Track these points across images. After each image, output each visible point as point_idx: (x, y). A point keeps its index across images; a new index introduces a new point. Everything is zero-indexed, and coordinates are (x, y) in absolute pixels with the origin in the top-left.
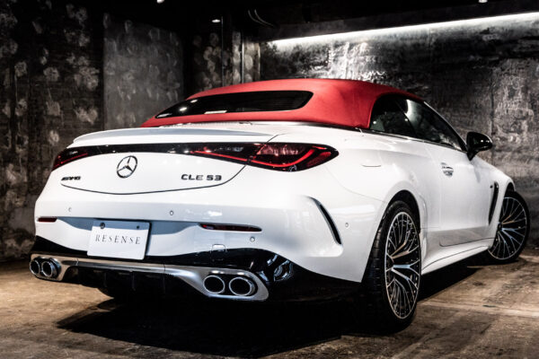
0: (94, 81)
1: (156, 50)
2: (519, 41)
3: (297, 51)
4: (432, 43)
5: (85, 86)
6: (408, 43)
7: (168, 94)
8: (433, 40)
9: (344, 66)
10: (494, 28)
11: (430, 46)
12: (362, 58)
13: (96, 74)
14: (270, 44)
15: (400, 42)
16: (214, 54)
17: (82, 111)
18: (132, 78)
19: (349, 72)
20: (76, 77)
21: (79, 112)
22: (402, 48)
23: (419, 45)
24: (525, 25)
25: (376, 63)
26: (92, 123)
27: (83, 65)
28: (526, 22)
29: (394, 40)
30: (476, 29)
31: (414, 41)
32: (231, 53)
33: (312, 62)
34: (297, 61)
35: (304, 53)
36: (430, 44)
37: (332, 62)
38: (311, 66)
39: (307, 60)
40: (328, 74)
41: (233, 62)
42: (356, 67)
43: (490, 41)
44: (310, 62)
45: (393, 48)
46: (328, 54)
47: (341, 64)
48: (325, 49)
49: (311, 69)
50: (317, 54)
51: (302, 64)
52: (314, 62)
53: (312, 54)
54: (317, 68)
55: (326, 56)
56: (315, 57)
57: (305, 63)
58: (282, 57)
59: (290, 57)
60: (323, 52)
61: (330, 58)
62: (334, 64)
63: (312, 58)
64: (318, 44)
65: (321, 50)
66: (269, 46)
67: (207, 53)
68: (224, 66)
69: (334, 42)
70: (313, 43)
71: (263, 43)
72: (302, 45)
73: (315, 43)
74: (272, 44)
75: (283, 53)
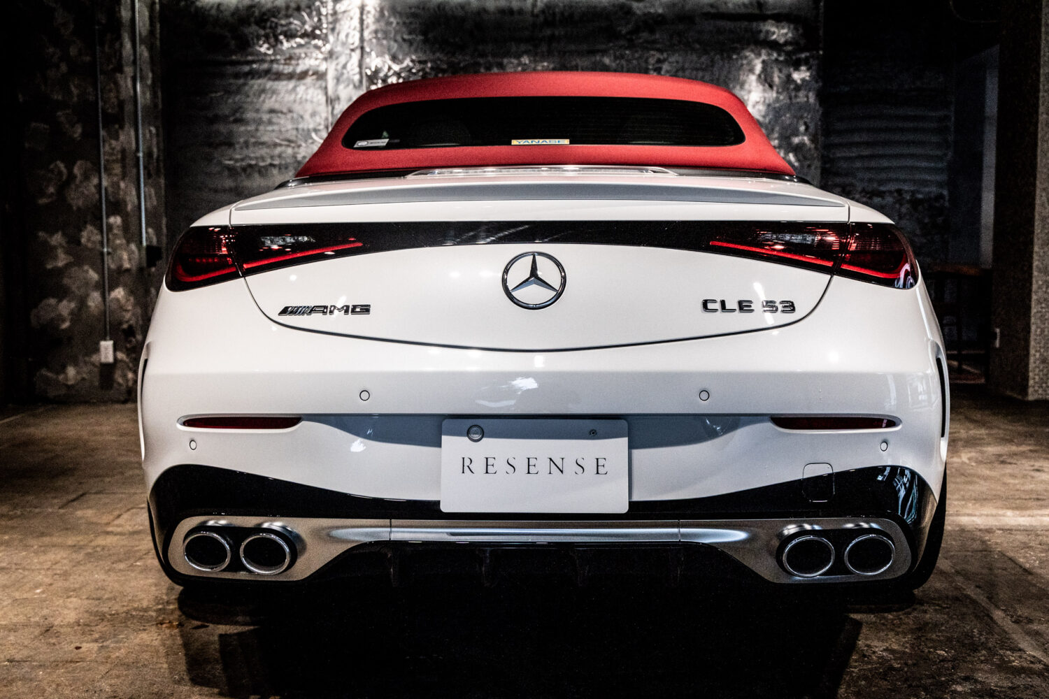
2: (697, 20)
3: (248, 2)
6: (491, 6)
8: (540, 5)
15: (475, 4)
22: (478, 14)
23: (511, 11)
25: (426, 41)
31: (502, 4)
33: (285, 29)
34: (249, 25)
35: (264, 10)
36: (532, 11)
37: (329, 32)
38: (281, 37)
39: (273, 25)
40: (321, 56)
41: (121, 17)
42: (382, 45)
43: (645, 15)
44: (279, 30)
45: (460, 13)
46: (319, 14)
47: (347, 36)
48: (314, 4)
49: (282, 43)
50: (296, 14)
51: (262, 32)
52: (290, 30)
53: (283, 12)
54: (296, 43)
55: (316, 19)
56: (292, 20)
57: (268, 31)
58: (213, 12)
59: (233, 14)
60: (308, 10)
61: (325, 26)
62: (334, 37)
63: (283, 22)
65: (303, 5)
68: (99, 23)
75: (215, 6)
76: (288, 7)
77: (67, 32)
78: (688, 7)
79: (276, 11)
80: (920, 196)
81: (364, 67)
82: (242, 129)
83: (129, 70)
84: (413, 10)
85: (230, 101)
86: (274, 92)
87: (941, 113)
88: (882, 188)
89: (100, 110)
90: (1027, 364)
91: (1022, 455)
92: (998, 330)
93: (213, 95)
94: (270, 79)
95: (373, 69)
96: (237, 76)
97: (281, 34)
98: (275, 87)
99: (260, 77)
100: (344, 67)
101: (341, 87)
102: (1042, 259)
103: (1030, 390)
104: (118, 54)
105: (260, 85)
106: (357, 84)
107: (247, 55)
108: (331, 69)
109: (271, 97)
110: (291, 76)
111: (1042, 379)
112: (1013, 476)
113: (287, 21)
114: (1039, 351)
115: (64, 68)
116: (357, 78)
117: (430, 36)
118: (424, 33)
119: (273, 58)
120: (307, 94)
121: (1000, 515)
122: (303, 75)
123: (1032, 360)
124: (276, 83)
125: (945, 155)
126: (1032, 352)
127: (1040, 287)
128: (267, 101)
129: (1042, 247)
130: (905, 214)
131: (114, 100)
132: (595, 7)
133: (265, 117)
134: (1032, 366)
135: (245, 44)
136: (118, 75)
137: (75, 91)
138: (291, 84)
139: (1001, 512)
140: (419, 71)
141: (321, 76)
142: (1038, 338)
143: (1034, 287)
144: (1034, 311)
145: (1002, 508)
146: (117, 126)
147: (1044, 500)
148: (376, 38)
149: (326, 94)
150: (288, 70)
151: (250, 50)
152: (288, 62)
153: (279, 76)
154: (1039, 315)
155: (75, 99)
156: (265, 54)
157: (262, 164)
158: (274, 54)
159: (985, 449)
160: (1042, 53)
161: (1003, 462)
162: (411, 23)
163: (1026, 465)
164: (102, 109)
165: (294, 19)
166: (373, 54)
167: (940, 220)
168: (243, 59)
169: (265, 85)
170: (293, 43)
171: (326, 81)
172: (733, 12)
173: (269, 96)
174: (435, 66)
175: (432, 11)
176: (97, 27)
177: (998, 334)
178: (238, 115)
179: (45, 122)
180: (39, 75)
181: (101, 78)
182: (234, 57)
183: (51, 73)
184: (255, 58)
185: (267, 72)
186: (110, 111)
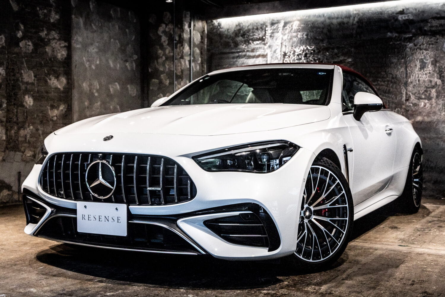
0: (63, 53)
1: (117, 27)
2: (430, 21)
3: (238, 28)
4: (355, 22)
5: (55, 57)
6: (335, 21)
7: (127, 64)
8: (356, 19)
9: (279, 42)
10: (408, 9)
11: (353, 24)
12: (295, 34)
13: (65, 46)
14: (216, 22)
15: (328, 21)
16: (167, 30)
17: (53, 78)
18: (95, 50)
19: (284, 47)
20: (48, 49)
21: (50, 79)
22: (329, 25)
23: (343, 23)
24: (434, 6)
25: (307, 39)
26: (62, 89)
27: (54, 39)
28: (436, 4)
29: (322, 19)
30: (393, 10)
31: (339, 20)
32: (182, 30)
33: (252, 37)
34: (239, 37)
35: (244, 30)
37: (269, 38)
38: (251, 41)
39: (248, 36)
40: (265, 48)
41: (184, 37)
42: (290, 42)
43: (404, 20)
44: (250, 38)
45: (322, 25)
46: (265, 31)
47: (276, 39)
48: (263, 26)
49: (250, 43)
50: (256, 31)
51: (243, 39)
52: (254, 38)
55: (264, 33)
56: (255, 33)
57: (245, 39)
58: (226, 33)
59: (233, 34)
60: (261, 30)
61: (267, 35)
63: (251, 35)
64: (257, 22)
65: (259, 27)
66: (214, 24)
67: (161, 29)
68: (176, 40)
69: (271, 20)
70: (252, 21)
71: (210, 21)
72: (243, 23)
73: (254, 21)
74: (217, 21)
75: (227, 30)
76: (253, 29)
77: (165, 44)
78: (425, 15)
79: (249, 31)
81: (282, 51)
83: (187, 58)
86: (247, 64)
89: (175, 74)
93: (225, 66)
94: (246, 59)
96: (233, 58)
97: (250, 40)
98: (247, 62)
99: (242, 58)
100: (275, 52)
101: (273, 60)
104: (182, 52)
105: (242, 61)
106: (280, 57)
107: (237, 49)
108: (268, 51)
110: (254, 57)
113: (253, 34)
115: (164, 58)
117: (310, 36)
118: (307, 35)
119: (247, 50)
122: (258, 56)
124: (248, 60)
131: (180, 70)
135: (236, 45)
136: (182, 60)
137: (167, 67)
138: (254, 60)
141: (265, 56)
146: (180, 80)
150: (252, 54)
151: (239, 47)
152: (253, 51)
153: (249, 57)
155: (167, 70)
156: (245, 49)
157: (242, 95)
158: (248, 48)
164: (176, 73)
168: (236, 51)
169: (244, 61)
170: (255, 43)
171: (267, 58)
176: (175, 42)
179: (157, 79)
180: (156, 61)
181: (176, 61)
182: (233, 51)
183: (160, 61)
184: (240, 50)
185: (245, 56)
186: (178, 74)
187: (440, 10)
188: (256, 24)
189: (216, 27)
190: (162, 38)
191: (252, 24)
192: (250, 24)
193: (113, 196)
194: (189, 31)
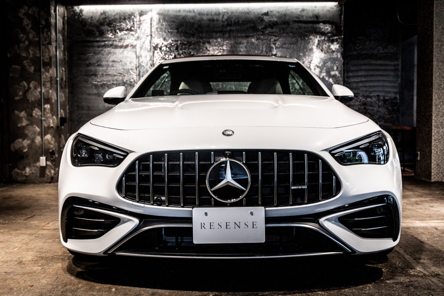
2: (291, 23)
3: (103, 16)
4: (224, 20)
6: (205, 18)
8: (225, 17)
10: (272, 12)
14: (77, 9)
15: (198, 17)
16: (30, 12)
22: (200, 21)
23: (213, 20)
24: (294, 11)
25: (178, 32)
28: (296, 9)
29: (192, 14)
30: (259, 11)
31: (210, 17)
32: (49, 14)
33: (119, 27)
34: (104, 25)
35: (110, 19)
36: (222, 20)
37: (138, 29)
38: (118, 31)
39: (114, 26)
40: (134, 39)
41: (51, 22)
42: (160, 34)
43: (269, 21)
44: (117, 27)
45: (192, 21)
46: (134, 21)
47: (145, 30)
48: (131, 17)
49: (118, 33)
50: (124, 21)
51: (109, 29)
52: (121, 27)
53: (118, 20)
54: (124, 33)
55: (132, 23)
56: (122, 23)
57: (112, 28)
58: (89, 20)
59: (97, 21)
60: (129, 20)
61: (136, 26)
62: (139, 30)
63: (118, 24)
64: (124, 12)
65: (127, 17)
66: (76, 10)
67: (23, 11)
68: (42, 25)
69: (140, 11)
70: (119, 11)
71: (70, 7)
72: (108, 11)
73: (121, 11)
74: (79, 8)
75: (90, 18)
76: (120, 18)
77: (28, 28)
78: (287, 18)
79: (115, 20)
80: (387, 98)
81: (152, 43)
82: (101, 69)
83: (54, 44)
84: (172, 19)
85: (96, 57)
86: (114, 53)
87: (395, 63)
88: (371, 95)
90: (431, 167)
91: (426, 201)
92: (419, 153)
93: (89, 55)
94: (112, 48)
95: (156, 44)
96: (99, 47)
97: (117, 29)
98: (115, 51)
99: (108, 47)
100: (144, 43)
101: (142, 51)
102: (436, 122)
103: (432, 177)
104: (49, 37)
105: (108, 51)
106: (149, 50)
107: (103, 38)
108: (138, 44)
109: (113, 55)
110: (121, 47)
111: (437, 173)
112: (421, 209)
113: (120, 24)
114: (436, 161)
115: (27, 43)
116: (149, 47)
117: (180, 30)
118: (177, 29)
119: (114, 39)
120: (128, 54)
121: (413, 223)
122: (127, 46)
123: (433, 164)
124: (115, 50)
125: (398, 80)
126: (433, 161)
127: (435, 134)
128: (111, 57)
129: (436, 117)
130: (381, 105)
131: (48, 56)
132: (248, 18)
133: (111, 64)
134: (433, 167)
135: (102, 34)
136: (49, 46)
137: (31, 53)
138: (122, 50)
139: (414, 221)
140: (175, 45)
141: (134, 47)
142: (435, 155)
143: (433, 134)
144: (433, 144)
145: (415, 220)
146: (48, 67)
147: (432, 217)
148: (157, 31)
149: (136, 54)
150: (120, 44)
151: (104, 36)
152: (120, 41)
153: (116, 47)
154: (435, 145)
155: (32, 56)
156: (111, 38)
157: (109, 83)
158: (115, 37)
159: (410, 199)
160: (434, 36)
161: (417, 204)
162: (172, 25)
163: (427, 205)
164: (43, 60)
165: (123, 23)
166: (156, 37)
167: (395, 108)
168: (101, 40)
169: (111, 50)
170: (123, 33)
171: (136, 49)
172: (306, 20)
173: (112, 55)
174: (181, 42)
175: (180, 20)
176: (41, 26)
177: (419, 155)
178: (99, 63)
179: (19, 65)
180: (16, 46)
181: (42, 47)
182: (98, 39)
183: (21, 45)
184: (106, 39)
185: (112, 45)
186: (46, 61)
187: (299, 15)
188: (124, 14)
189: (78, 14)
190: (24, 21)
191: (118, 14)
192: (117, 14)
193: (245, 199)
194: (54, 15)
